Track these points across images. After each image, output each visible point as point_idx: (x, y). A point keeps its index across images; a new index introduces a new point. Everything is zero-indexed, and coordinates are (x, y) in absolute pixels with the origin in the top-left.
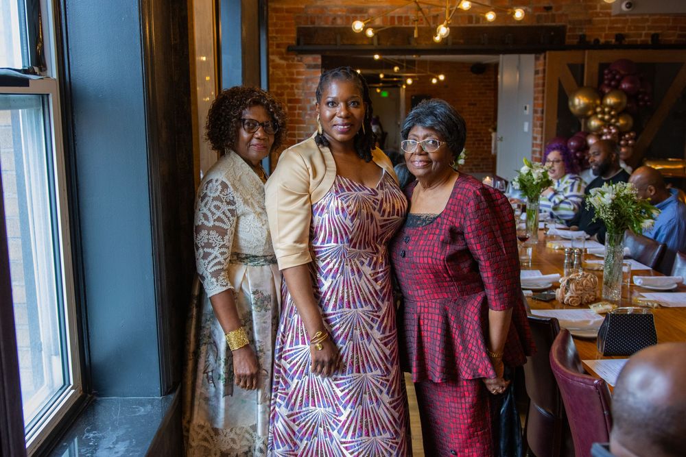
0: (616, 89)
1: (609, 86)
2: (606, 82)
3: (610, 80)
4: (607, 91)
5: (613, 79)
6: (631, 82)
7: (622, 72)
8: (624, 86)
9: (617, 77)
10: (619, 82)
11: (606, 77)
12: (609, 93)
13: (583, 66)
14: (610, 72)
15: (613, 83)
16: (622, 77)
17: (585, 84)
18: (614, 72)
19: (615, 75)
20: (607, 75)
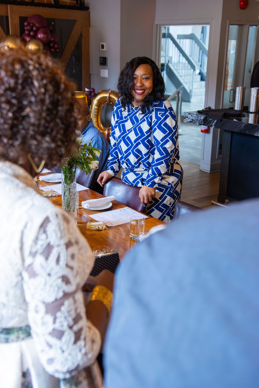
0: (34, 37)
1: (29, 35)
2: (27, 32)
3: (30, 31)
4: (28, 39)
5: (31, 30)
6: (45, 33)
7: (37, 25)
8: (40, 36)
9: (34, 29)
10: (36, 33)
11: (26, 28)
12: (29, 41)
13: (7, 17)
14: (29, 24)
15: (32, 33)
16: (38, 29)
17: (10, 34)
18: (31, 25)
19: (32, 27)
20: (27, 26)
